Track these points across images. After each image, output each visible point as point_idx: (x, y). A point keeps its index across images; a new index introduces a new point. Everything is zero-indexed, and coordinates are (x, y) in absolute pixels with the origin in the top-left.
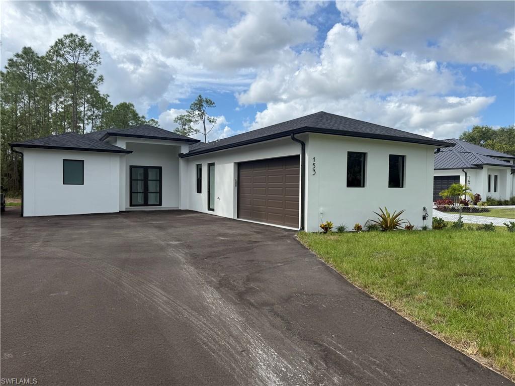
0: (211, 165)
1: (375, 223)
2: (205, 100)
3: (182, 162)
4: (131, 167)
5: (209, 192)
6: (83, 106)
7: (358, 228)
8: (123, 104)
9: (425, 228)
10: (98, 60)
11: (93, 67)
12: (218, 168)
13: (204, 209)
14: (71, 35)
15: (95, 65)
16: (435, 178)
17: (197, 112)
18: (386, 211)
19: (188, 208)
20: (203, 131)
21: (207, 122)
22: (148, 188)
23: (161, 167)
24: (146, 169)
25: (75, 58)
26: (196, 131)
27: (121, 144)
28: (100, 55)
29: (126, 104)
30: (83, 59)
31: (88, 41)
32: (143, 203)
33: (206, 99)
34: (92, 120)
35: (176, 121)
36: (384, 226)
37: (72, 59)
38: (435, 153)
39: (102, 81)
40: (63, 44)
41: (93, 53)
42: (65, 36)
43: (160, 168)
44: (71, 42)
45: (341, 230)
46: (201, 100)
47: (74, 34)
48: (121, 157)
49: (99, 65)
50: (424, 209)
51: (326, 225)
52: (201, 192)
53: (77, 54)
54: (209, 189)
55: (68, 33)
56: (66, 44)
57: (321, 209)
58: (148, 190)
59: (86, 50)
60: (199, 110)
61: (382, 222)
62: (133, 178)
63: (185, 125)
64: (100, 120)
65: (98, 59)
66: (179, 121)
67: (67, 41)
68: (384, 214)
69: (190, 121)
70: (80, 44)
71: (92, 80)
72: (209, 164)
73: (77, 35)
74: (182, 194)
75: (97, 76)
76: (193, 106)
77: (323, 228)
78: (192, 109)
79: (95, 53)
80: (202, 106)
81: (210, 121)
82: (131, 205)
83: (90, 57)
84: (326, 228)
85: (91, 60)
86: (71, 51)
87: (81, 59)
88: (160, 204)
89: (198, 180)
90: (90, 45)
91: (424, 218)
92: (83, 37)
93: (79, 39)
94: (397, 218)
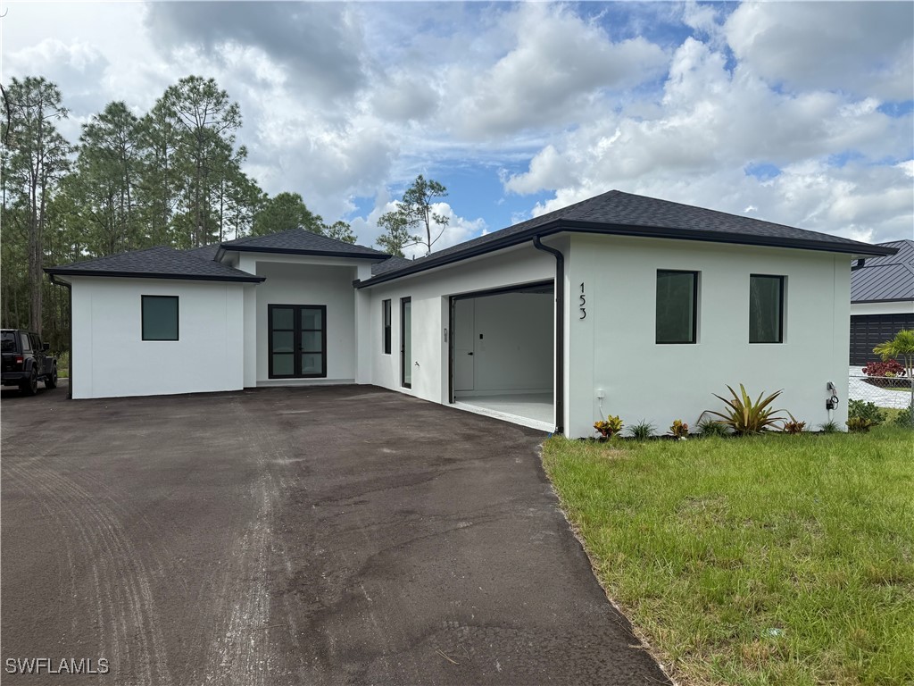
0: (406, 302)
1: (719, 418)
2: (429, 184)
3: (359, 298)
4: (271, 307)
5: (403, 352)
6: (220, 202)
7: (680, 430)
8: (283, 196)
9: (829, 429)
10: (237, 119)
11: (229, 132)
12: (415, 306)
13: (396, 386)
14: (192, 79)
15: (233, 129)
16: (854, 319)
17: (415, 206)
18: (744, 392)
19: (370, 382)
20: (425, 240)
21: (432, 223)
22: (300, 344)
23: (325, 306)
24: (297, 309)
25: (198, 117)
26: (415, 239)
27: (248, 267)
28: (241, 110)
29: (288, 195)
30: (211, 118)
31: (220, 89)
32: (291, 372)
33: (431, 182)
34: (237, 224)
35: (380, 223)
36: (737, 424)
37: (193, 119)
38: (853, 269)
39: (245, 155)
40: (178, 96)
41: (227, 107)
42: (181, 81)
43: (323, 308)
44: (191, 90)
45: (641, 434)
46: (422, 184)
47: (196, 76)
48: (245, 289)
49: (239, 128)
50: (830, 387)
51: (607, 424)
52: (390, 353)
53: (201, 111)
54: (403, 346)
55: (186, 76)
56: (183, 94)
57: (600, 390)
58: (301, 349)
59: (218, 103)
60: (419, 201)
61: (734, 416)
62: (274, 328)
63: (396, 230)
64: (251, 225)
65: (236, 117)
66: (386, 223)
67: (186, 89)
68: (737, 400)
69: (404, 222)
70: (205, 93)
71: (230, 156)
72: (402, 299)
73: (201, 79)
74: (360, 355)
75: (236, 148)
76: (408, 195)
77: (600, 430)
78: (406, 201)
79: (232, 107)
80: (425, 194)
81: (438, 222)
82: (271, 376)
83: (224, 115)
84: (608, 431)
85: (225, 120)
86: (192, 107)
87: (209, 118)
88: (324, 374)
89: (386, 329)
90: (224, 95)
91: (830, 406)
92: (212, 80)
93: (205, 84)
94: (766, 409)
